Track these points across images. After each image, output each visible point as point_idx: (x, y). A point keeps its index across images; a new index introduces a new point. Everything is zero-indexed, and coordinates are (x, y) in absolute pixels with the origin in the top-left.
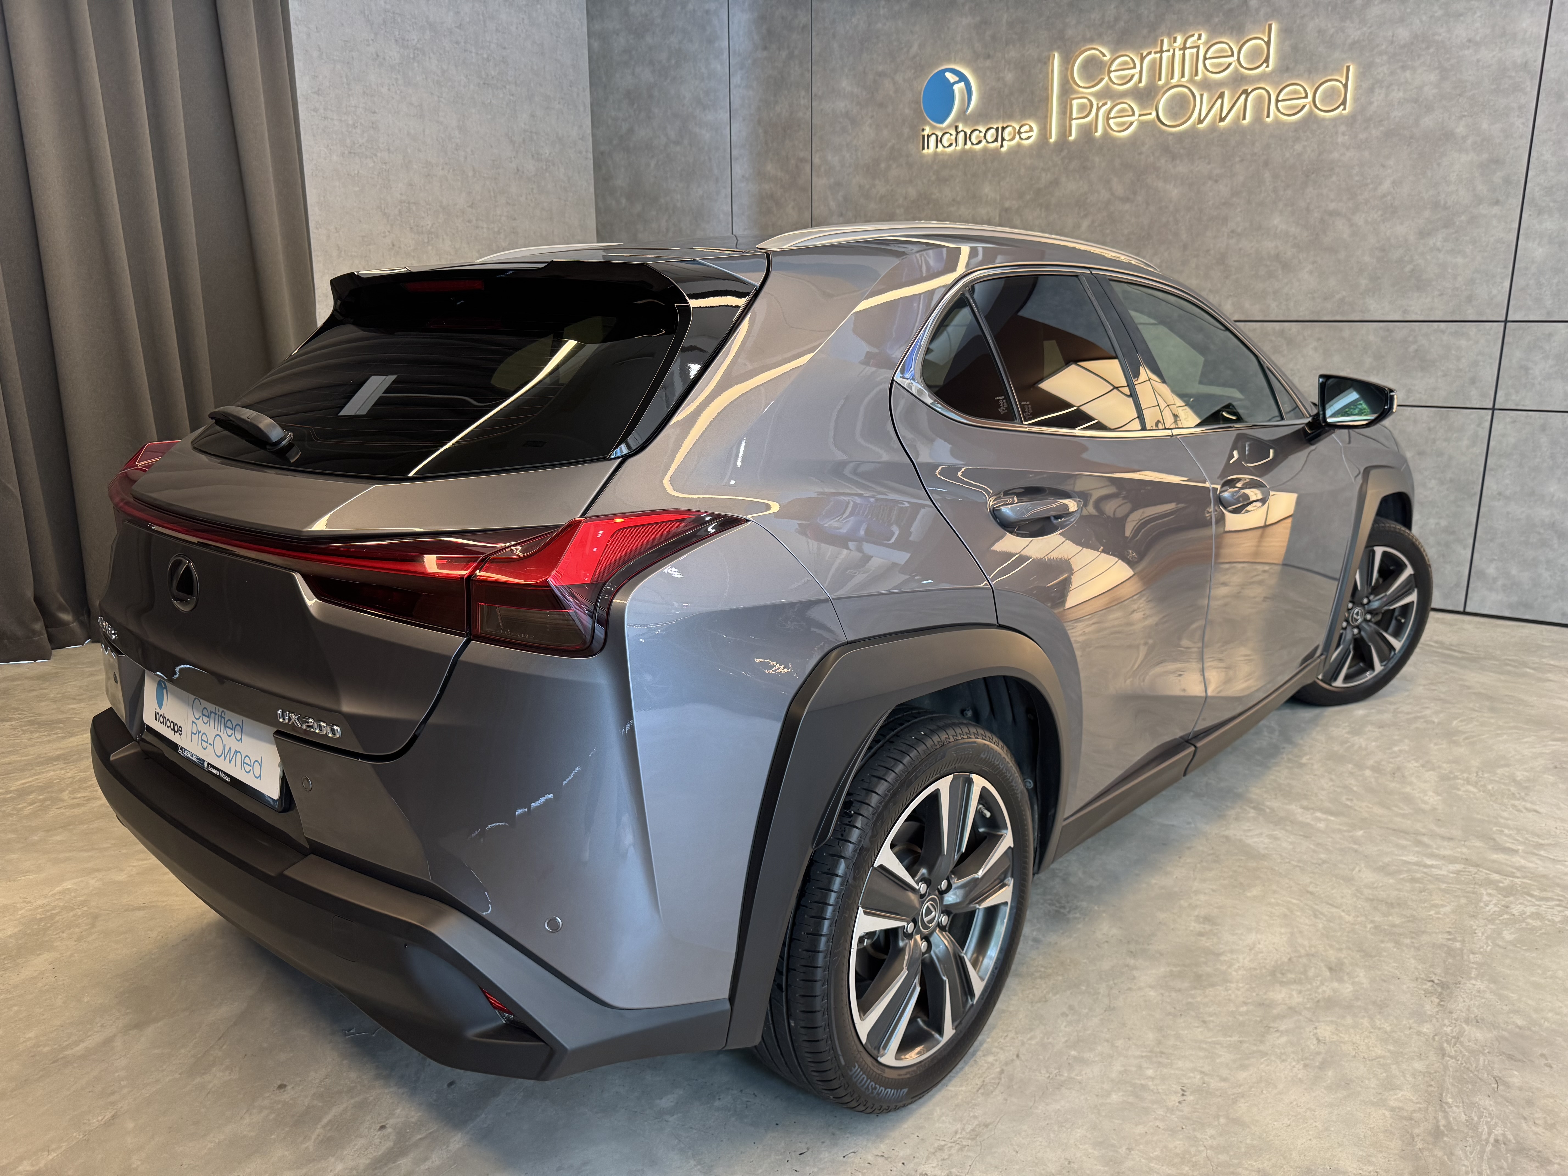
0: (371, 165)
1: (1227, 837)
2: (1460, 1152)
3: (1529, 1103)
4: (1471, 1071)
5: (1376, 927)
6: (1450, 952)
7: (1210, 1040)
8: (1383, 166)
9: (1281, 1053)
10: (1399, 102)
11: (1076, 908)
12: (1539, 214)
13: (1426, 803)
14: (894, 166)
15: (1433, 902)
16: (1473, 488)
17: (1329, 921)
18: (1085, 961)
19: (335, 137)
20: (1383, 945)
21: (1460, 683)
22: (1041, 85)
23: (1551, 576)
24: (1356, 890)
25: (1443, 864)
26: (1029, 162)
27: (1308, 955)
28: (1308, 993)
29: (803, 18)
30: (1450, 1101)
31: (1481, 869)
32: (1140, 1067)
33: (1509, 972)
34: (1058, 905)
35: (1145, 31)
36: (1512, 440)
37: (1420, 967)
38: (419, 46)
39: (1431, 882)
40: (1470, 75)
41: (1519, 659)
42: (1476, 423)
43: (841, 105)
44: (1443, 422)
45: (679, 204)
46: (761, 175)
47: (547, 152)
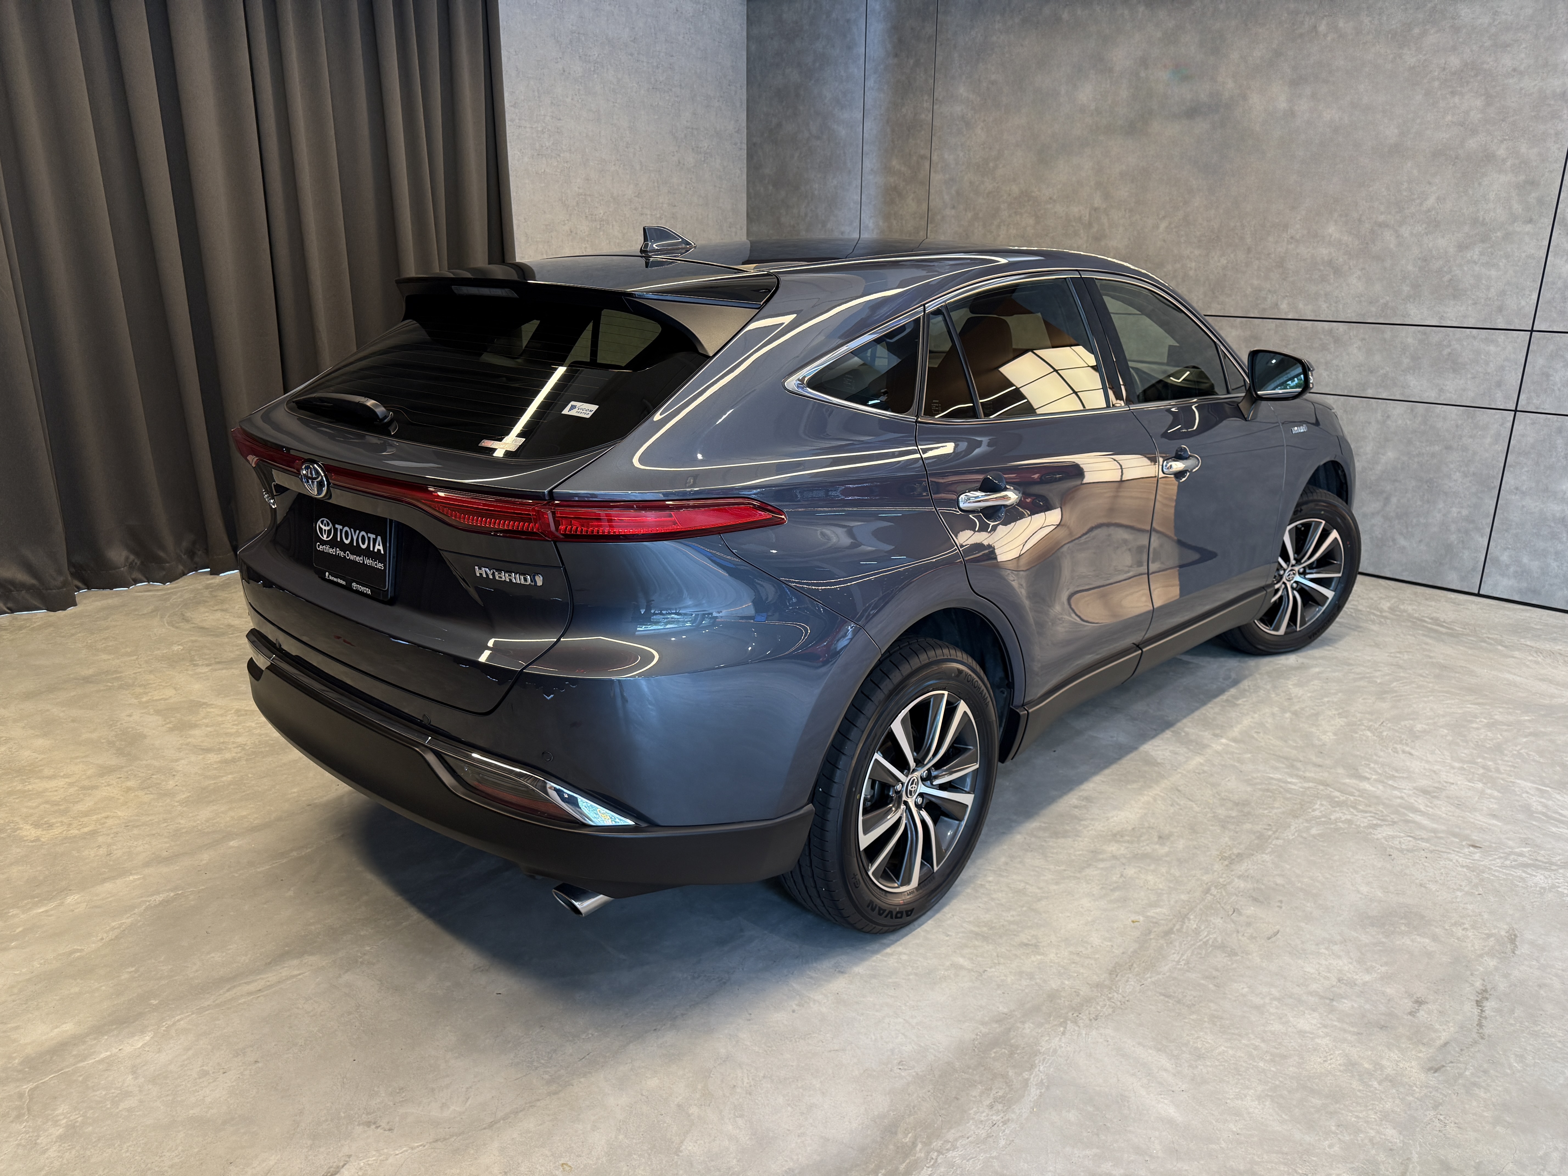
0: (555, 164)
2: (1178, 943)
3: (1249, 924)
4: (1220, 904)
5: (1214, 817)
6: (1260, 836)
8: (1430, 183)
9: (1090, 879)
13: (1319, 740)
15: (1271, 805)
16: (1493, 483)
17: (1181, 809)
19: (526, 141)
20: (1211, 827)
21: (1426, 653)
23: (1558, 567)
24: (1217, 792)
25: (1300, 782)
27: (1149, 827)
28: (1133, 849)
29: (929, 29)
30: (1192, 917)
31: (1328, 788)
36: (1531, 440)
37: (1229, 843)
38: (598, 60)
39: (1280, 793)
40: (1513, 102)
41: (1498, 637)
42: (1499, 422)
43: (958, 109)
44: (1470, 420)
45: (816, 192)
46: (887, 170)
47: (706, 145)
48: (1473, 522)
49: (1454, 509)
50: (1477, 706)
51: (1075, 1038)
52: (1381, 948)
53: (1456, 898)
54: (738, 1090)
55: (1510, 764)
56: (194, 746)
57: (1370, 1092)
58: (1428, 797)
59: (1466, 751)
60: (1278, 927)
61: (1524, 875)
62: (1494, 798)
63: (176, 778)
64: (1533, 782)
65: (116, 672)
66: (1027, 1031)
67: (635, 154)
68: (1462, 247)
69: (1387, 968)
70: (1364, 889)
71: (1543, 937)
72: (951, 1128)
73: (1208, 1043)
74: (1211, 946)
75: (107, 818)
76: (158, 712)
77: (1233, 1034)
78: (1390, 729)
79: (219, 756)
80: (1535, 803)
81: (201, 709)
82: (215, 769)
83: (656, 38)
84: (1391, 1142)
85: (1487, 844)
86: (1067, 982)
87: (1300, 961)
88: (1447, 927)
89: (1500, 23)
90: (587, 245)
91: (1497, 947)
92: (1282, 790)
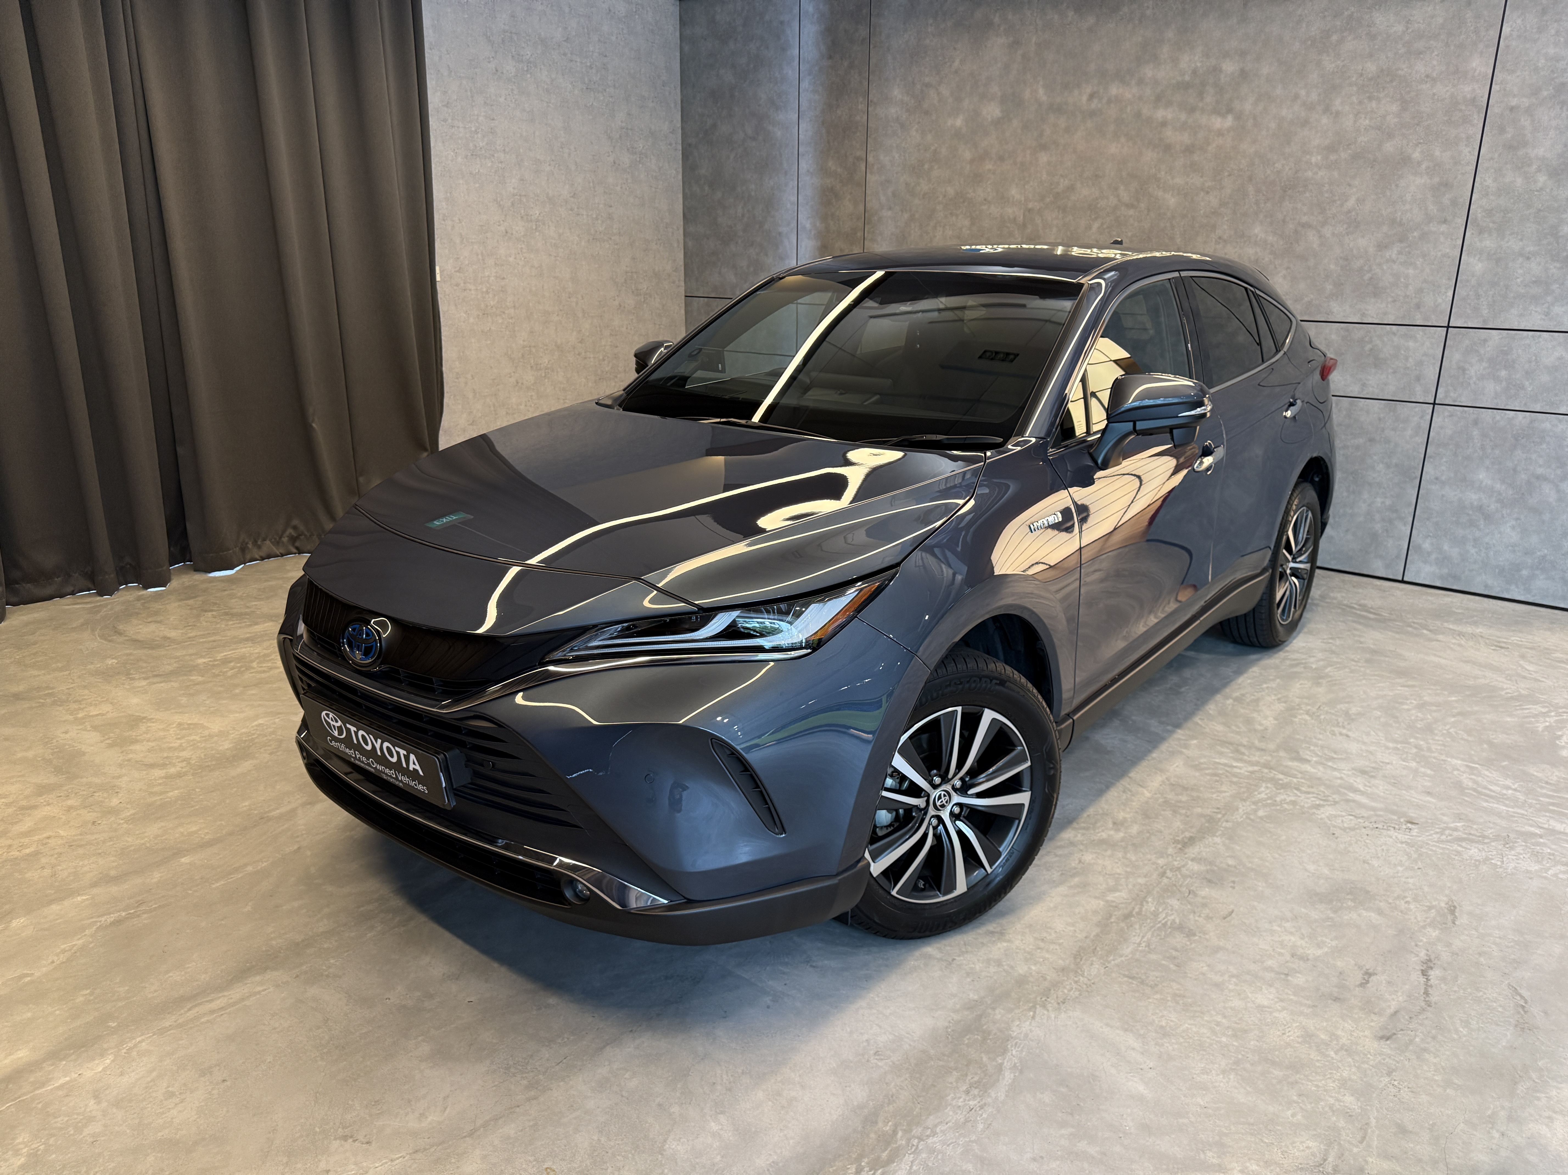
0: (489, 165)
2: (1137, 926)
3: (1204, 905)
4: (1176, 886)
5: (1165, 802)
6: (1211, 820)
8: (1350, 185)
10: (1365, 129)
12: (1480, 233)
13: (1261, 724)
14: (936, 167)
15: (1219, 789)
16: (1414, 473)
19: (460, 141)
20: (1162, 812)
21: (1356, 638)
23: (1477, 553)
25: (1245, 766)
29: (863, 32)
30: (1150, 900)
31: (1272, 771)
33: (1245, 834)
36: (1449, 432)
37: (1181, 827)
38: (531, 59)
39: (1227, 776)
40: (1426, 107)
41: (1423, 621)
42: (1418, 415)
43: (893, 111)
44: (1392, 414)
45: (753, 194)
46: (823, 171)
47: (641, 145)
48: (1396, 511)
49: (1379, 500)
50: (1406, 689)
51: (1045, 1021)
52: (1330, 923)
53: (1397, 873)
54: (719, 1087)
55: (1441, 742)
56: (136, 762)
57: (1327, 1061)
58: (1366, 776)
59: (1398, 732)
60: (1232, 907)
61: (1460, 849)
62: (1428, 776)
63: (120, 795)
64: (1463, 760)
65: (48, 688)
66: (998, 1017)
67: (569, 154)
68: (1382, 247)
69: (1337, 942)
70: (1311, 867)
71: (1480, 907)
72: (930, 1115)
73: (1172, 1021)
74: (1170, 928)
75: (48, 838)
76: (95, 728)
77: (1196, 1011)
78: (1327, 713)
79: (164, 771)
80: (1466, 780)
81: (141, 724)
82: (160, 784)
83: (590, 38)
84: (1350, 1109)
85: (1423, 820)
86: (1033, 968)
87: (1255, 940)
88: (1390, 901)
89: (1413, 31)
90: (523, 246)
91: (1438, 919)
92: (1228, 774)
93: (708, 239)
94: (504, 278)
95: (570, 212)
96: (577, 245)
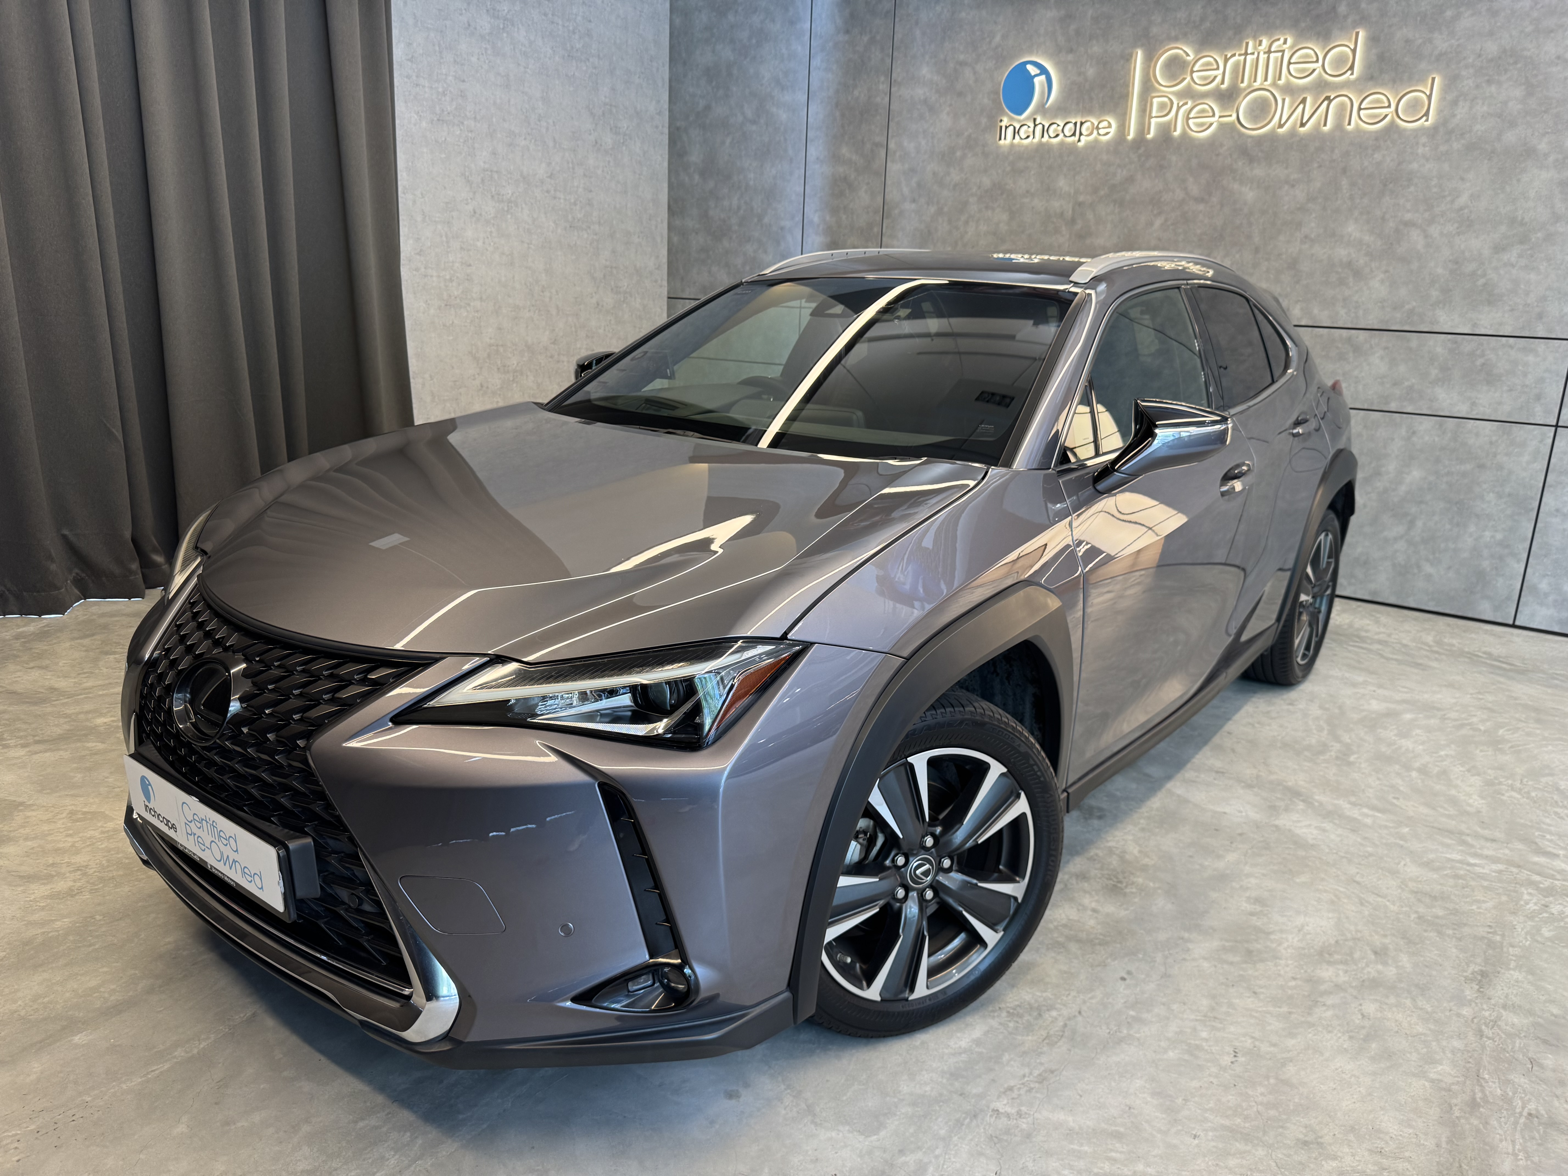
0: (458, 132)
1: (1276, 826)
2: (1495, 1122)
3: (1562, 1083)
4: (1508, 1052)
5: (1419, 918)
6: (1491, 944)
7: (1260, 1009)
8: (1462, 179)
9: (1327, 1025)
10: (1483, 116)
11: (1133, 883)
13: (1471, 806)
14: (970, 155)
15: (1474, 898)
16: (1531, 504)
17: (1375, 909)
18: (1142, 931)
19: (425, 104)
20: (1426, 934)
21: (1507, 693)
22: (1122, 82)
24: (1402, 882)
25: (1486, 864)
26: (1105, 157)
27: (1354, 939)
28: (1353, 973)
30: (1487, 1076)
31: (1523, 870)
32: (1194, 1029)
33: (1546, 966)
34: (1115, 880)
35: (1230, 33)
37: (1461, 956)
38: (508, 16)
39: (1473, 879)
40: (1556, 92)
42: (1538, 439)
43: (920, 92)
44: (1506, 436)
45: (751, 183)
46: (836, 158)
47: (625, 125)
48: (1508, 546)
49: (1487, 534)
56: (8, 872)
67: (547, 129)
68: (1498, 249)
74: (1540, 1123)
78: (1535, 788)
79: (48, 887)
81: (16, 813)
82: (42, 909)
89: (1542, 7)
90: (493, 230)
92: (1473, 875)
93: (697, 233)
94: (470, 265)
95: (546, 194)
96: (552, 232)
